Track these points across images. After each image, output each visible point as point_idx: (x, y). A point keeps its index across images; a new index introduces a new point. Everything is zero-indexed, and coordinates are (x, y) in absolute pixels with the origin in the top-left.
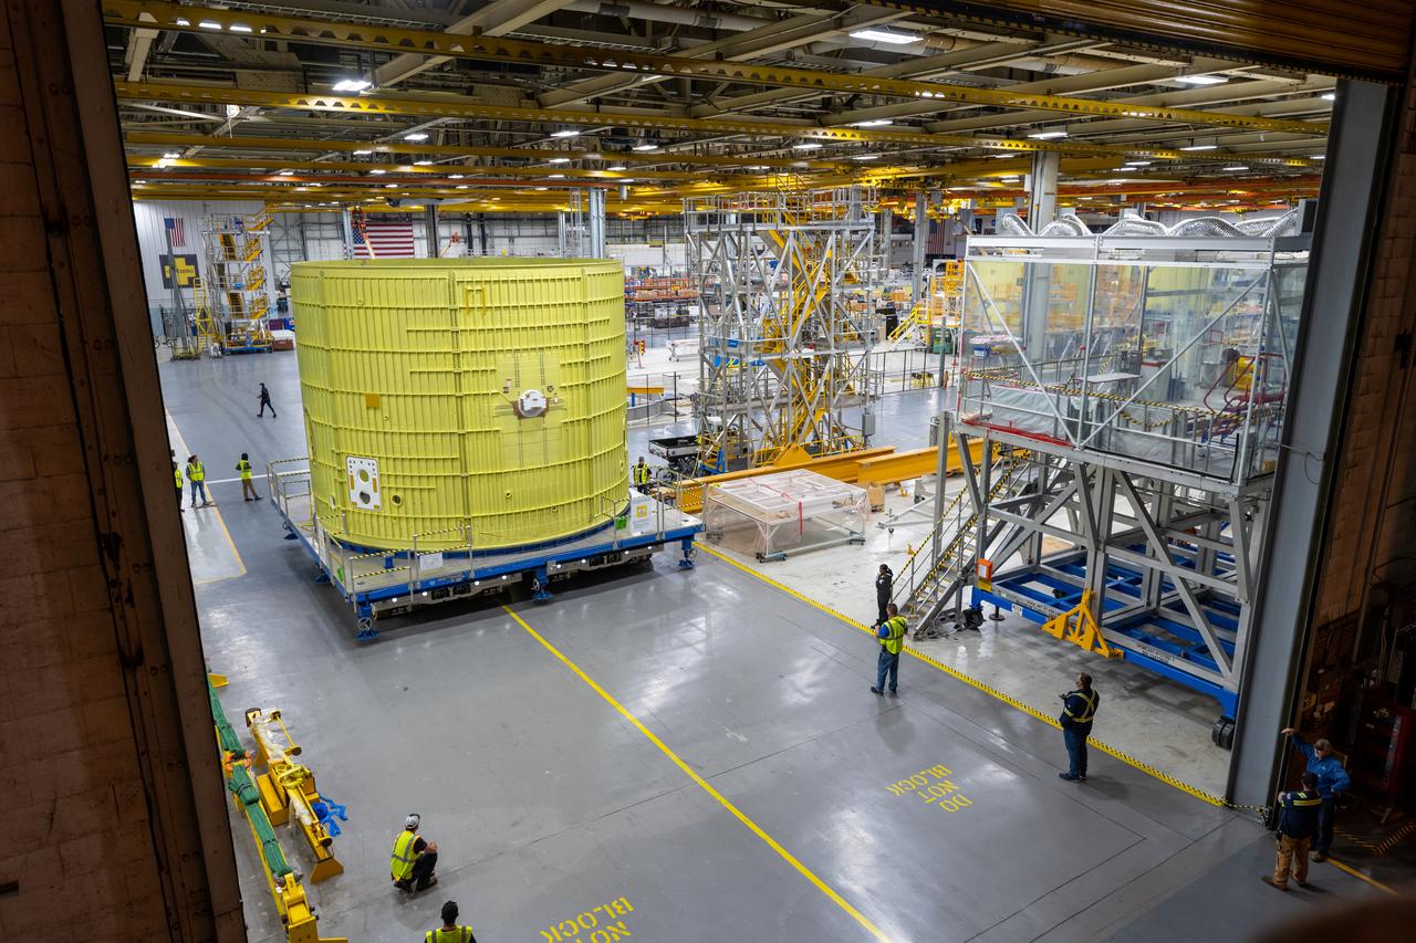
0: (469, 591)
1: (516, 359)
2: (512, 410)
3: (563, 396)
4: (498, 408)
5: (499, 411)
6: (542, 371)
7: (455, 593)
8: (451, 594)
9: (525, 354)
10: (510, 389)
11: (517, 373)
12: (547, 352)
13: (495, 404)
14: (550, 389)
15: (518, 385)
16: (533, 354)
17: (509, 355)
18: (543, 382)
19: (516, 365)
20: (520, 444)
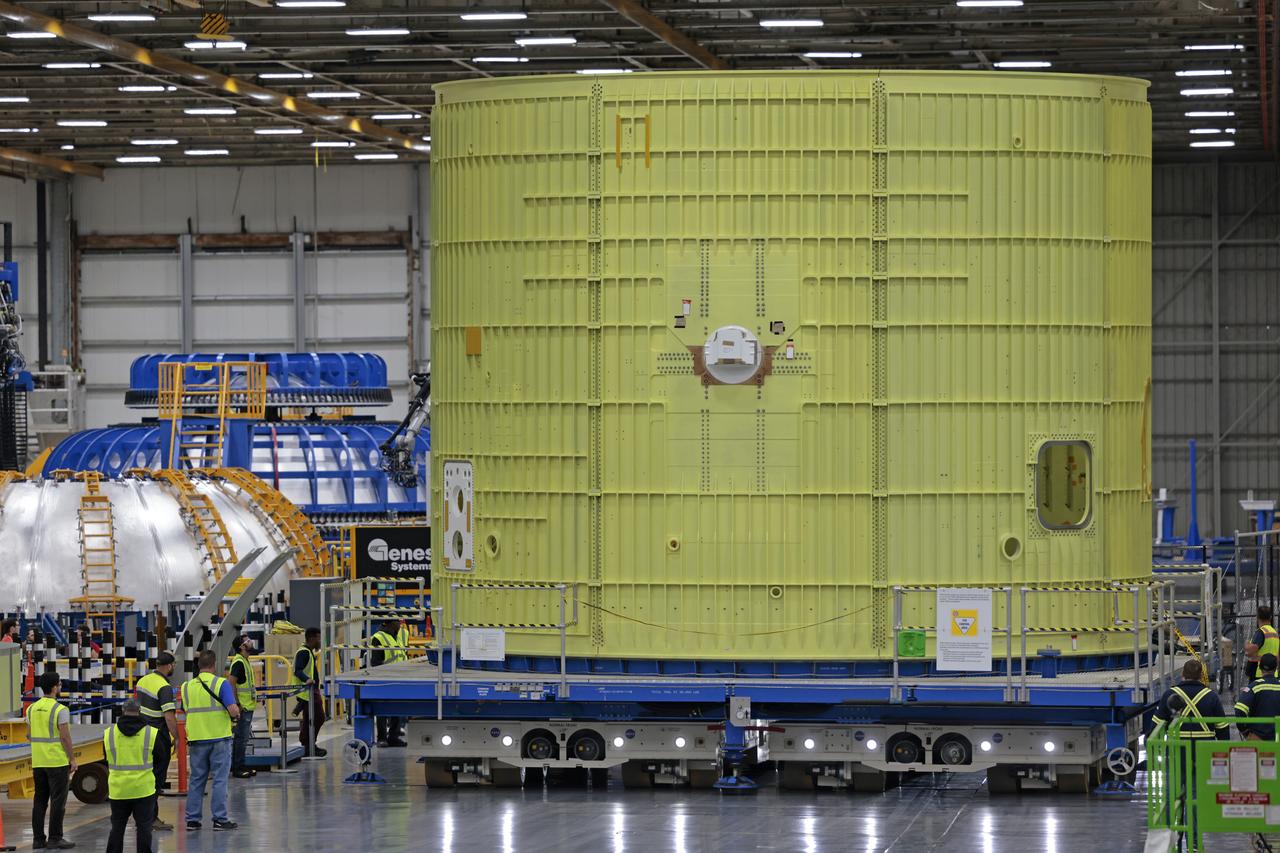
0: (602, 757)
1: (705, 259)
2: (691, 363)
3: (805, 344)
4: (662, 357)
5: (666, 364)
6: (760, 289)
7: (570, 755)
8: (563, 753)
9: (723, 249)
10: (688, 322)
11: (704, 289)
12: (775, 249)
13: (656, 350)
14: (776, 327)
15: (704, 312)
16: (740, 249)
17: (689, 250)
18: (761, 311)
19: (705, 272)
20: (706, 438)
